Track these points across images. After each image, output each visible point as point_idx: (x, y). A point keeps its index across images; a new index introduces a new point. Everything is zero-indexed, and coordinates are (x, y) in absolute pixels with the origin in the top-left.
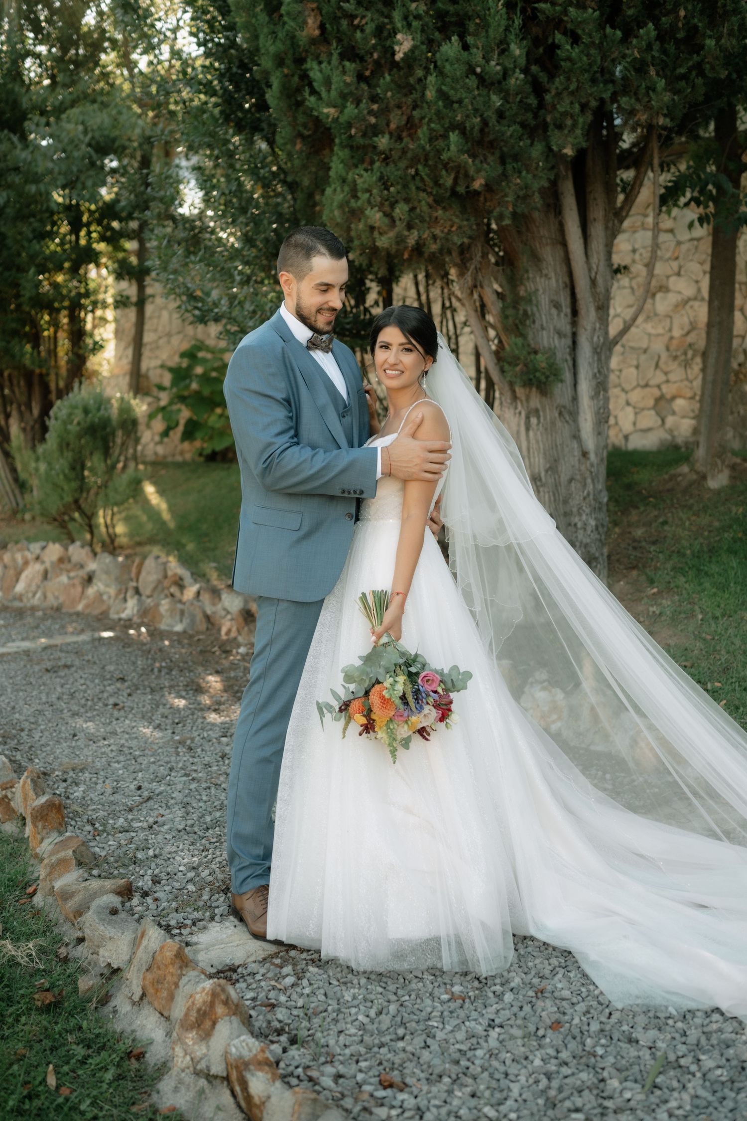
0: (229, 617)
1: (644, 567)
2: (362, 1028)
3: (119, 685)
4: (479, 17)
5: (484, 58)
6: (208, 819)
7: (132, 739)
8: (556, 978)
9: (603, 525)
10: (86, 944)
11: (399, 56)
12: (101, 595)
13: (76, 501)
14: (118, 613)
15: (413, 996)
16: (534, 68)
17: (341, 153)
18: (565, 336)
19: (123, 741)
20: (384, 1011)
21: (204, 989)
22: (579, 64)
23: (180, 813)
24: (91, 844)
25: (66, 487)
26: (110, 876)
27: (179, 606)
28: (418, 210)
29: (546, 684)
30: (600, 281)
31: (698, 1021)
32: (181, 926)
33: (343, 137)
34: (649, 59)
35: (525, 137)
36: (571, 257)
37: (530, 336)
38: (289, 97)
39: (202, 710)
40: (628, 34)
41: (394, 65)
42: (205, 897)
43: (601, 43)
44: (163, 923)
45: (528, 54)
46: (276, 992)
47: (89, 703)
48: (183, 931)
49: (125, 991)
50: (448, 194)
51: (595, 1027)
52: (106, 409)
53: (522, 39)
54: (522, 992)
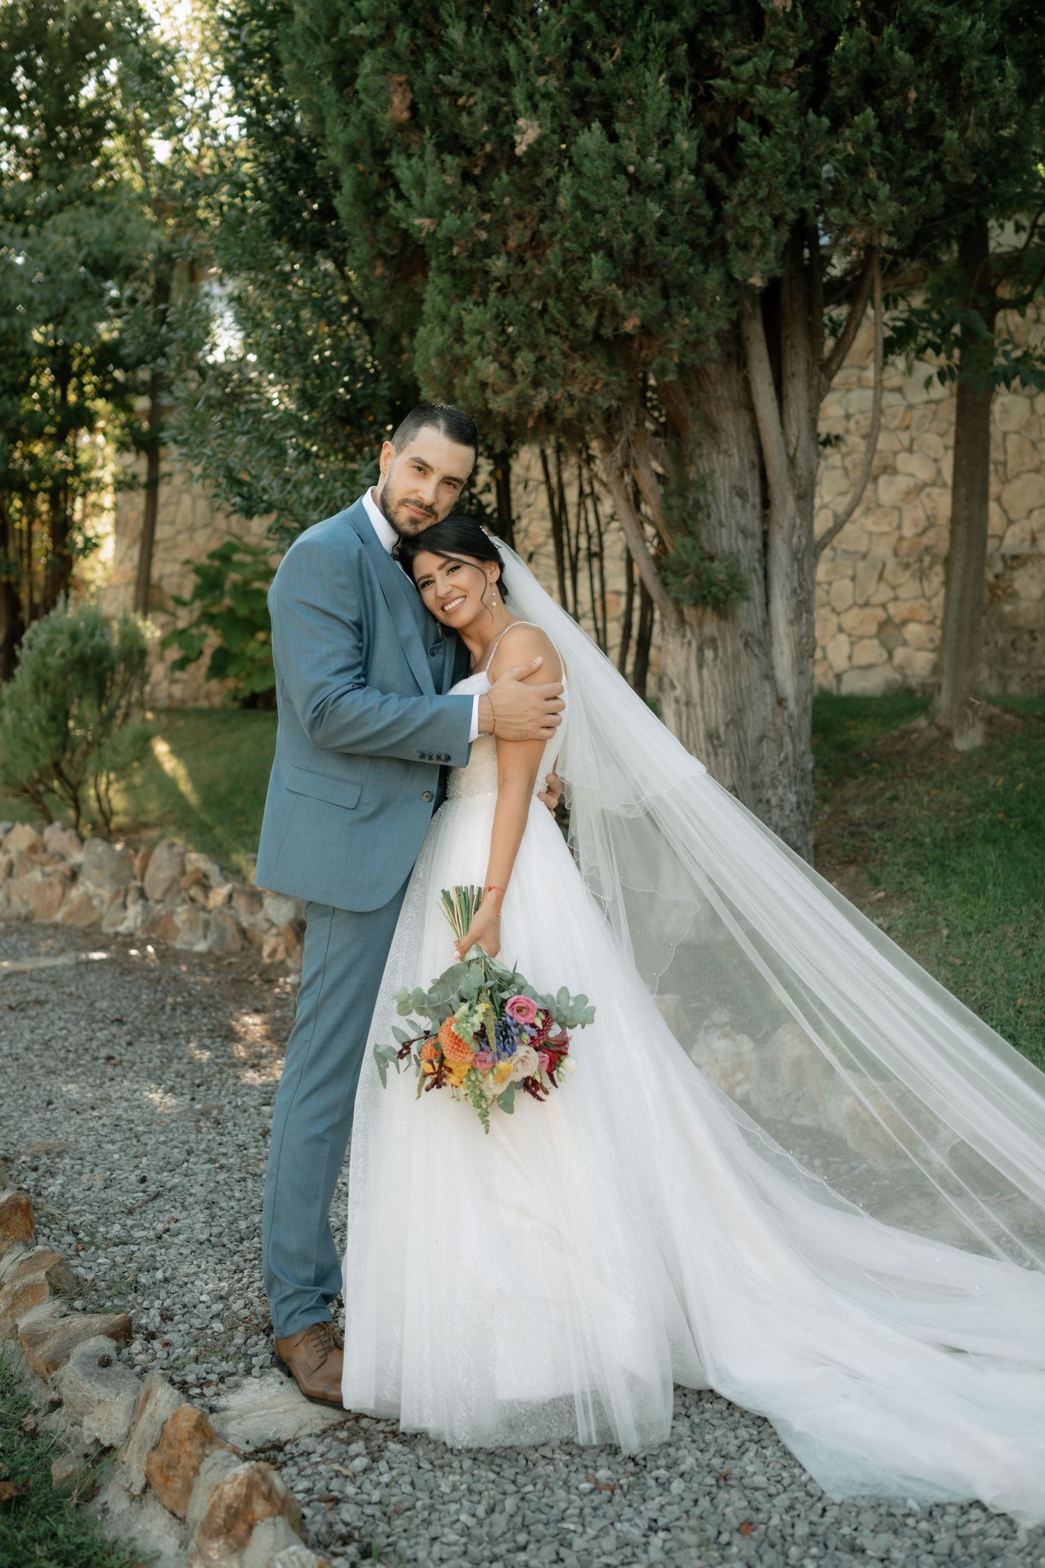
0: (274, 931)
1: (866, 861)
2: (466, 1531)
3: (114, 1029)
4: (631, 96)
5: (639, 152)
6: (243, 1225)
7: (133, 1108)
8: (746, 1458)
9: (807, 802)
10: (64, 1410)
11: (520, 150)
12: (90, 899)
13: (56, 765)
14: (114, 925)
15: (539, 1486)
16: (709, 167)
17: (438, 281)
18: (752, 536)
19: (120, 1112)
20: (498, 1508)
21: (236, 1476)
22: (771, 163)
23: (202, 1217)
24: (73, 1262)
25: (42, 745)
26: (99, 1310)
27: (203, 915)
28: (548, 361)
29: (728, 1028)
30: (801, 459)
31: (950, 1519)
32: (203, 1383)
33: (442, 258)
34: (868, 156)
35: (696, 261)
36: (761, 426)
37: (704, 537)
38: (366, 203)
39: (234, 1065)
40: (838, 122)
41: (514, 161)
42: (238, 1340)
43: (801, 134)
44: (177, 1379)
45: (699, 148)
46: (341, 1480)
47: (71, 1056)
48: (206, 1391)
49: (120, 1479)
50: (590, 338)
51: (802, 1529)
52: (102, 635)
53: (692, 127)
54: (697, 1478)
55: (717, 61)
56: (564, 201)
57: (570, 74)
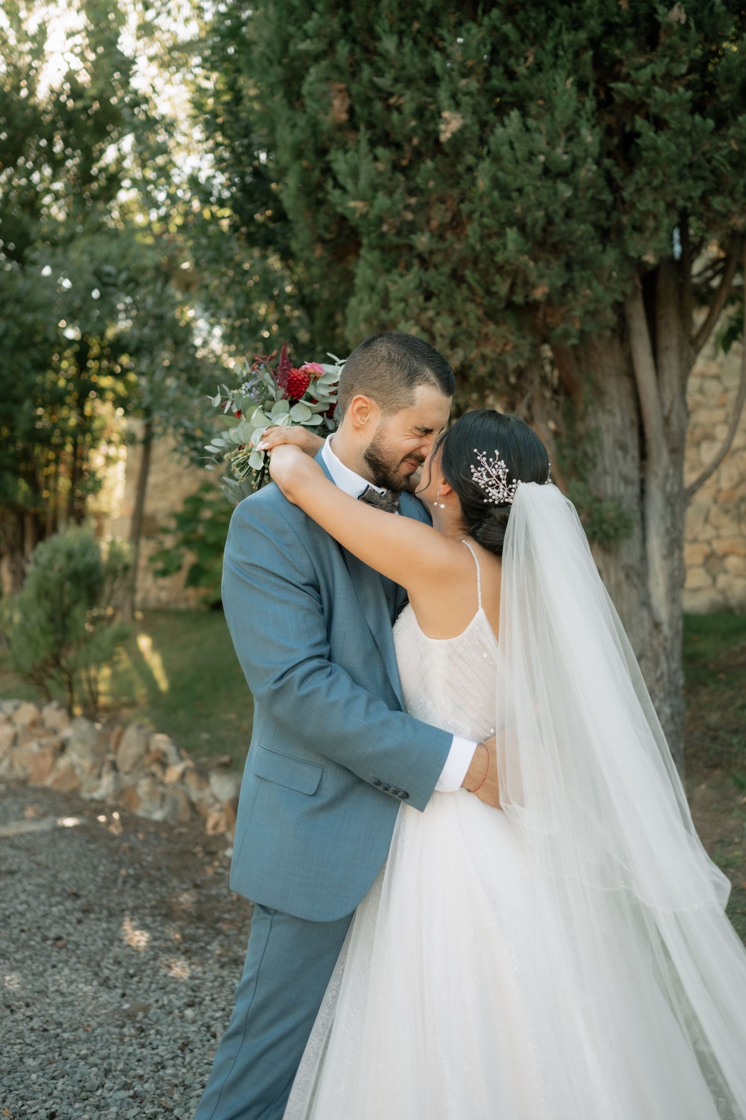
0: (217, 806)
1: (729, 765)
3: (69, 903)
4: (542, 98)
5: (548, 143)
9: (677, 712)
12: (73, 768)
13: (55, 658)
14: (90, 792)
16: (607, 162)
17: (369, 257)
18: (632, 483)
22: (665, 154)
25: (42, 641)
27: (161, 789)
28: (464, 325)
30: (674, 419)
35: (597, 240)
36: (641, 390)
37: (593, 481)
38: (308, 195)
40: (722, 123)
41: (439, 149)
45: (602, 143)
50: (502, 305)
52: (94, 553)
53: (593, 127)
55: (617, 68)
56: (483, 183)
57: (488, 77)
